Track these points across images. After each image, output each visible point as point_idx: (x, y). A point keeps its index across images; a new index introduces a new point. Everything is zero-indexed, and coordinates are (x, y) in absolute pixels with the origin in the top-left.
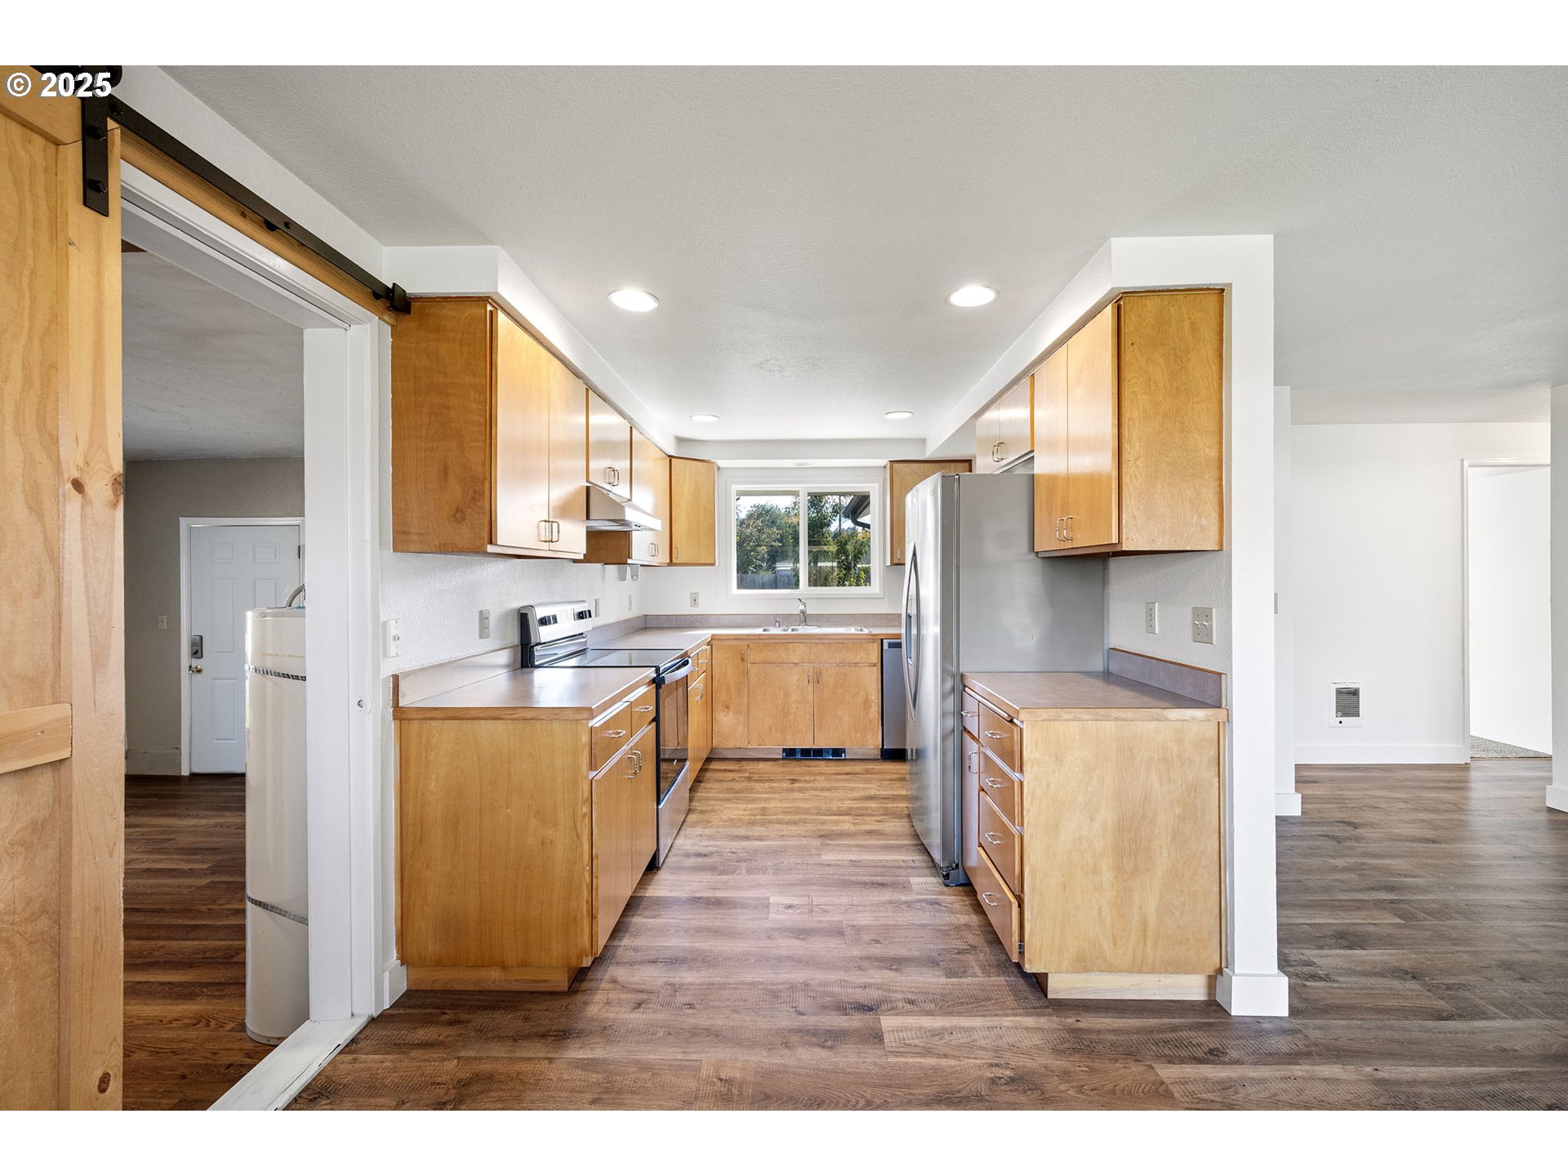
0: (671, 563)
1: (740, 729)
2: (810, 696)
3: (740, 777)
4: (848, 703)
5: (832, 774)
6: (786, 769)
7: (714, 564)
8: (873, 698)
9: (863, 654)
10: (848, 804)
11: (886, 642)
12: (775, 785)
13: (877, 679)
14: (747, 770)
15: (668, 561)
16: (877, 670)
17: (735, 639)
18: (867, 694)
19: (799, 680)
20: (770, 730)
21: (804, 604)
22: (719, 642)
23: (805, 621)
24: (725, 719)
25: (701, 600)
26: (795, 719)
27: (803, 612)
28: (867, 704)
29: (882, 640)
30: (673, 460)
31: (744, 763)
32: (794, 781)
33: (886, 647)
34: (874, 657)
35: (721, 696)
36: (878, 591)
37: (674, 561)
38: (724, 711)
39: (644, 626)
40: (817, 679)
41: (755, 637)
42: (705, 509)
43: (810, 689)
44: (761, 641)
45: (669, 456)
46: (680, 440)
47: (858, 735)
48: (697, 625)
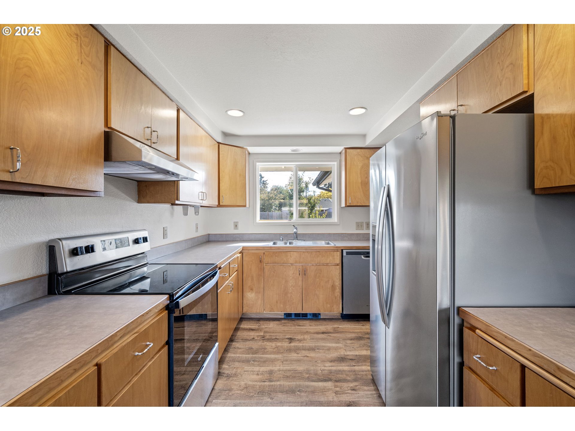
0: (219, 205)
1: (259, 302)
2: (300, 283)
3: (258, 336)
4: (322, 287)
5: (314, 333)
6: (286, 329)
7: (245, 206)
8: (337, 284)
9: (331, 258)
10: (329, 367)
11: (345, 252)
12: (279, 344)
13: (339, 273)
14: (262, 329)
15: (217, 204)
16: (339, 267)
17: (257, 249)
18: (334, 282)
19: (293, 273)
20: (277, 302)
21: (296, 229)
22: (247, 251)
23: (297, 238)
24: (250, 296)
25: (239, 226)
26: (291, 296)
27: (296, 233)
28: (333, 287)
29: (342, 250)
30: (220, 145)
31: (261, 322)
32: (291, 340)
33: (345, 254)
34: (338, 260)
35: (248, 283)
36: (336, 221)
37: (221, 204)
38: (250, 292)
39: (207, 240)
40: (304, 272)
41: (268, 249)
42: (240, 175)
43: (300, 279)
44: (271, 251)
45: (218, 143)
46: (225, 135)
47: (329, 306)
48: (237, 240)
